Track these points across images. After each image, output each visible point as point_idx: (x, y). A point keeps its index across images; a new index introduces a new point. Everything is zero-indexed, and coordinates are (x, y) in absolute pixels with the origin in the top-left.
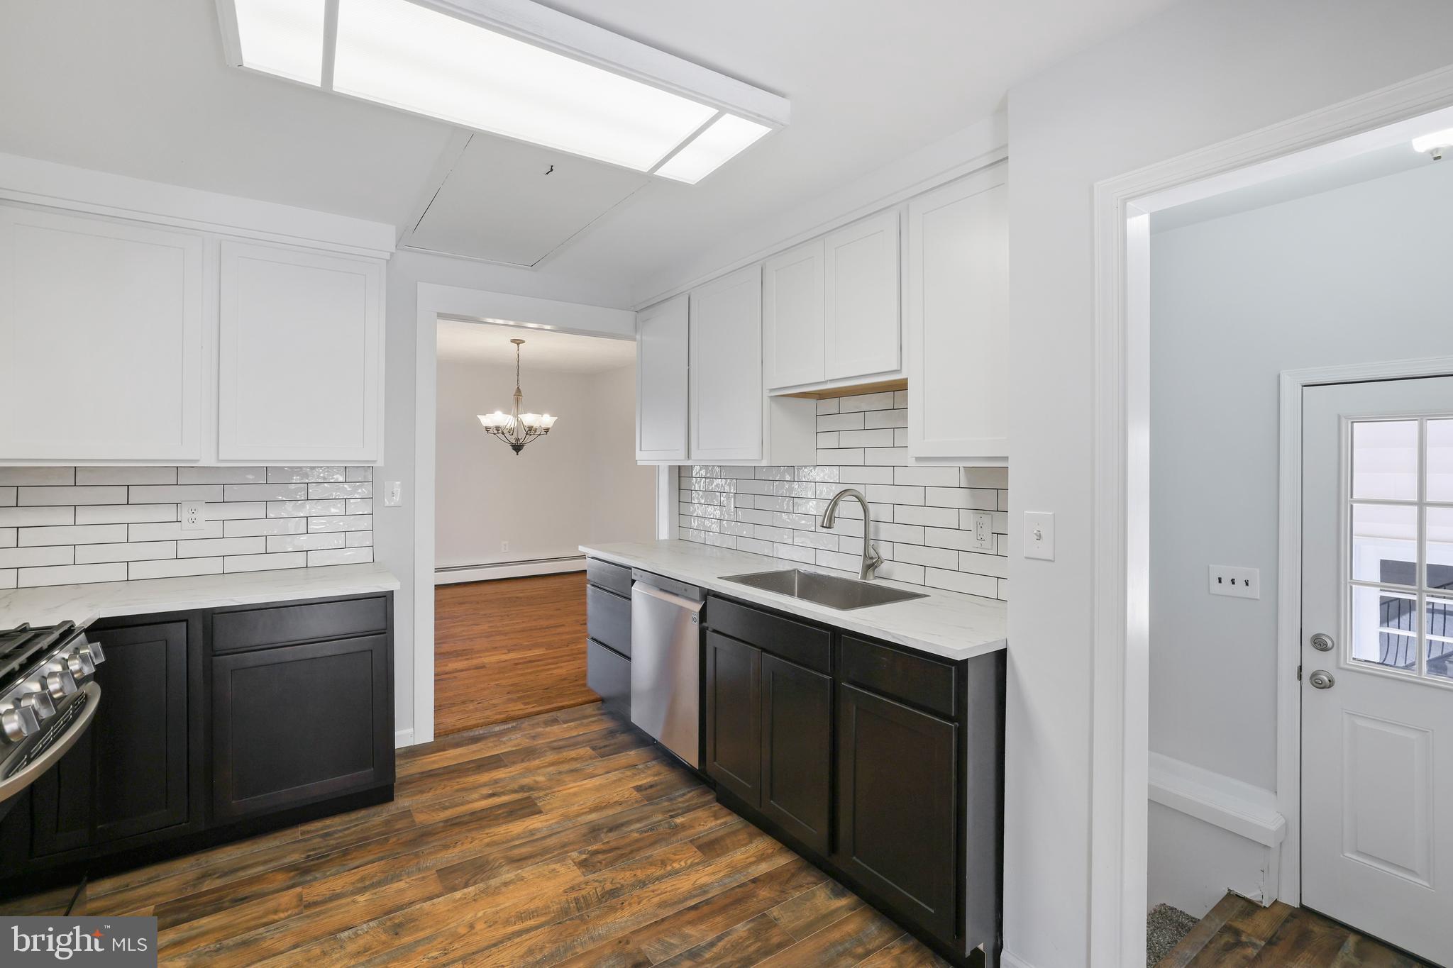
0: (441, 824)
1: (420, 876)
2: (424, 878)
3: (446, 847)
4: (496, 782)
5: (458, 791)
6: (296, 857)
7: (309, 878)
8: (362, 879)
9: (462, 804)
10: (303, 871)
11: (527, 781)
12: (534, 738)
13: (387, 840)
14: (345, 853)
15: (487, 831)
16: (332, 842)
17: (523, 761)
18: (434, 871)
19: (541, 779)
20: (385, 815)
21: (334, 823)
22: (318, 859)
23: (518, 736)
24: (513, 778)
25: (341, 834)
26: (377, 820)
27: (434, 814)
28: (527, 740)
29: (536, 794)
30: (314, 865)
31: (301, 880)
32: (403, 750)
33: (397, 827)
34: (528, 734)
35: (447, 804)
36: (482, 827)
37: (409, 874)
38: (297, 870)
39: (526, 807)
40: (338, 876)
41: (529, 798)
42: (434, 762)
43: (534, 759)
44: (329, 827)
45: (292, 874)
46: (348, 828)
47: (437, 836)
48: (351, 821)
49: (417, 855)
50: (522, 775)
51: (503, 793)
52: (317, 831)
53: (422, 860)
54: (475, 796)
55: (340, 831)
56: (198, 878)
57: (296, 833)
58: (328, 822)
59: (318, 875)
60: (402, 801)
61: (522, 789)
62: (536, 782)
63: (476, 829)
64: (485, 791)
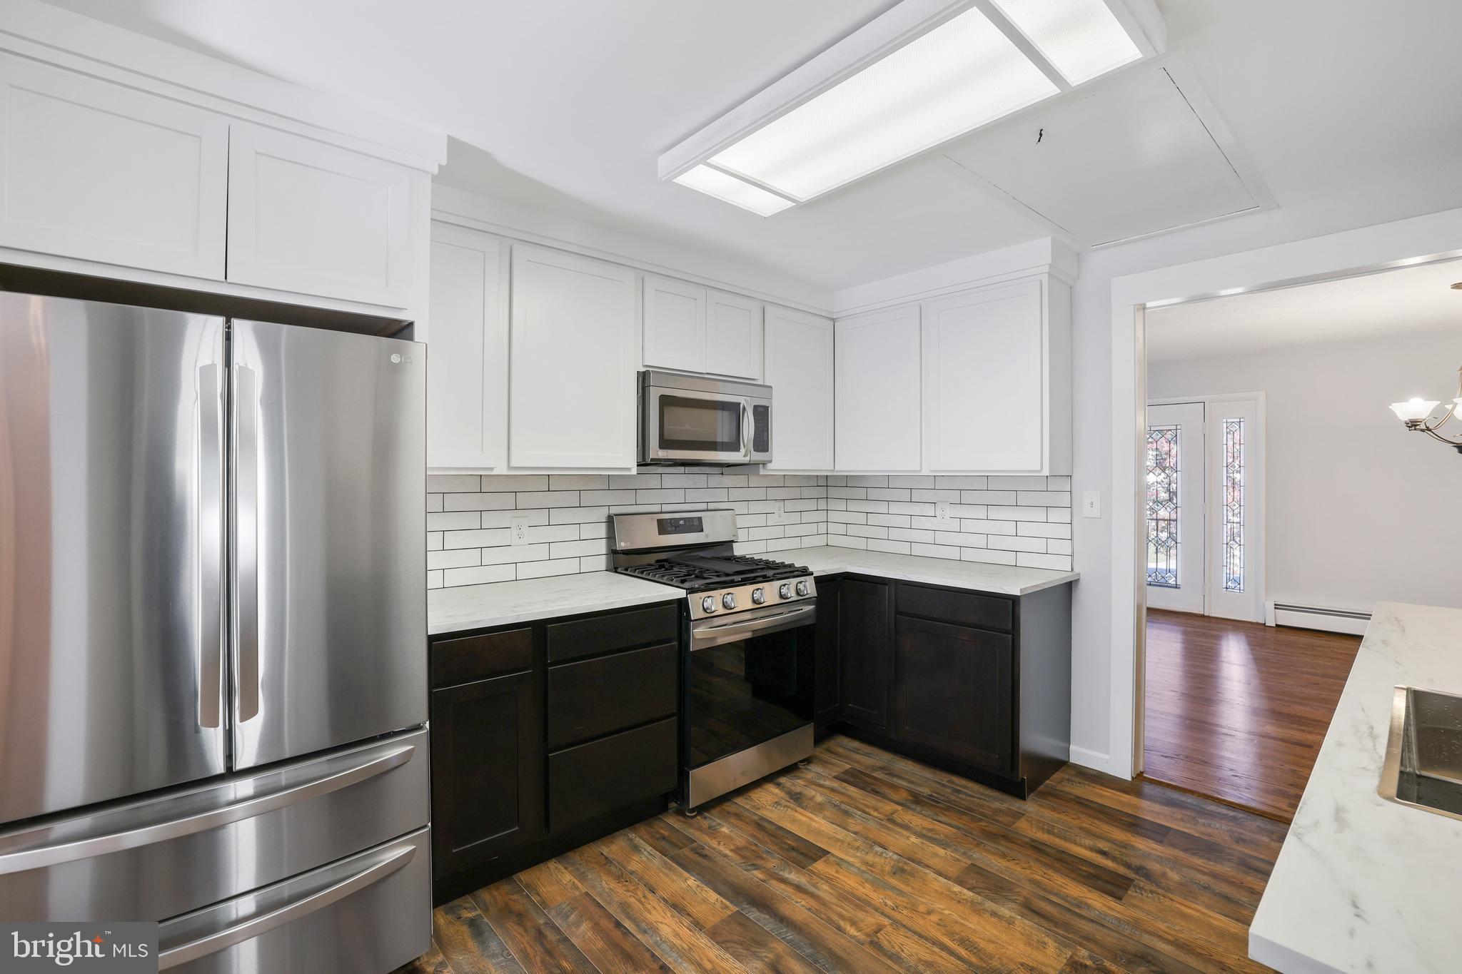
0: (1027, 840)
1: (959, 857)
2: (958, 860)
3: (1004, 856)
4: (1125, 846)
5: (1082, 829)
6: (925, 791)
7: (913, 806)
8: (930, 830)
9: (1066, 840)
10: (917, 800)
11: (1155, 867)
12: (1240, 840)
13: (980, 820)
14: (948, 809)
15: (1050, 872)
16: (953, 798)
17: (1185, 850)
18: (969, 862)
19: (1174, 876)
20: (1006, 805)
21: (973, 787)
22: (933, 800)
23: (1225, 827)
24: (1147, 856)
25: (964, 797)
26: (997, 805)
27: (1034, 830)
28: (1227, 838)
29: (1141, 882)
30: (924, 801)
31: (909, 805)
32: (1094, 773)
33: (999, 819)
34: (1239, 833)
35: (1056, 831)
36: (1051, 867)
37: (955, 851)
38: (916, 798)
39: (1115, 886)
40: (924, 818)
41: (1132, 880)
42: (1102, 796)
43: (1202, 857)
44: (965, 787)
45: (911, 798)
46: (973, 797)
47: (1010, 845)
48: (982, 794)
49: (978, 845)
50: (1161, 860)
51: (1114, 859)
52: (957, 785)
53: (976, 850)
54: (1088, 842)
55: (967, 794)
56: (880, 768)
57: (945, 778)
58: (971, 785)
59: (918, 809)
60: (1030, 807)
61: (1139, 870)
62: (1164, 875)
63: (1045, 864)
64: (1103, 845)
